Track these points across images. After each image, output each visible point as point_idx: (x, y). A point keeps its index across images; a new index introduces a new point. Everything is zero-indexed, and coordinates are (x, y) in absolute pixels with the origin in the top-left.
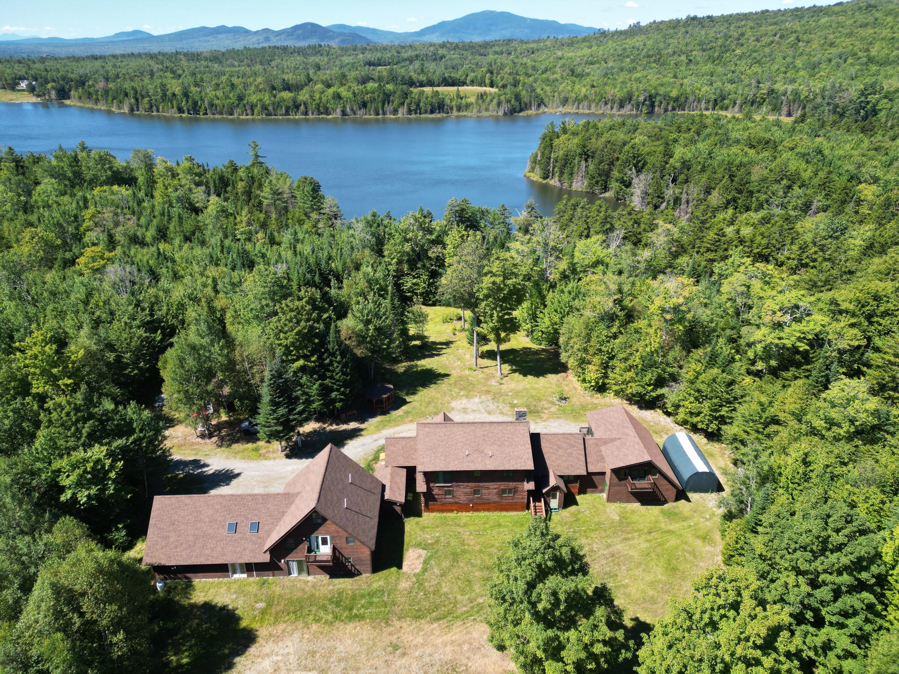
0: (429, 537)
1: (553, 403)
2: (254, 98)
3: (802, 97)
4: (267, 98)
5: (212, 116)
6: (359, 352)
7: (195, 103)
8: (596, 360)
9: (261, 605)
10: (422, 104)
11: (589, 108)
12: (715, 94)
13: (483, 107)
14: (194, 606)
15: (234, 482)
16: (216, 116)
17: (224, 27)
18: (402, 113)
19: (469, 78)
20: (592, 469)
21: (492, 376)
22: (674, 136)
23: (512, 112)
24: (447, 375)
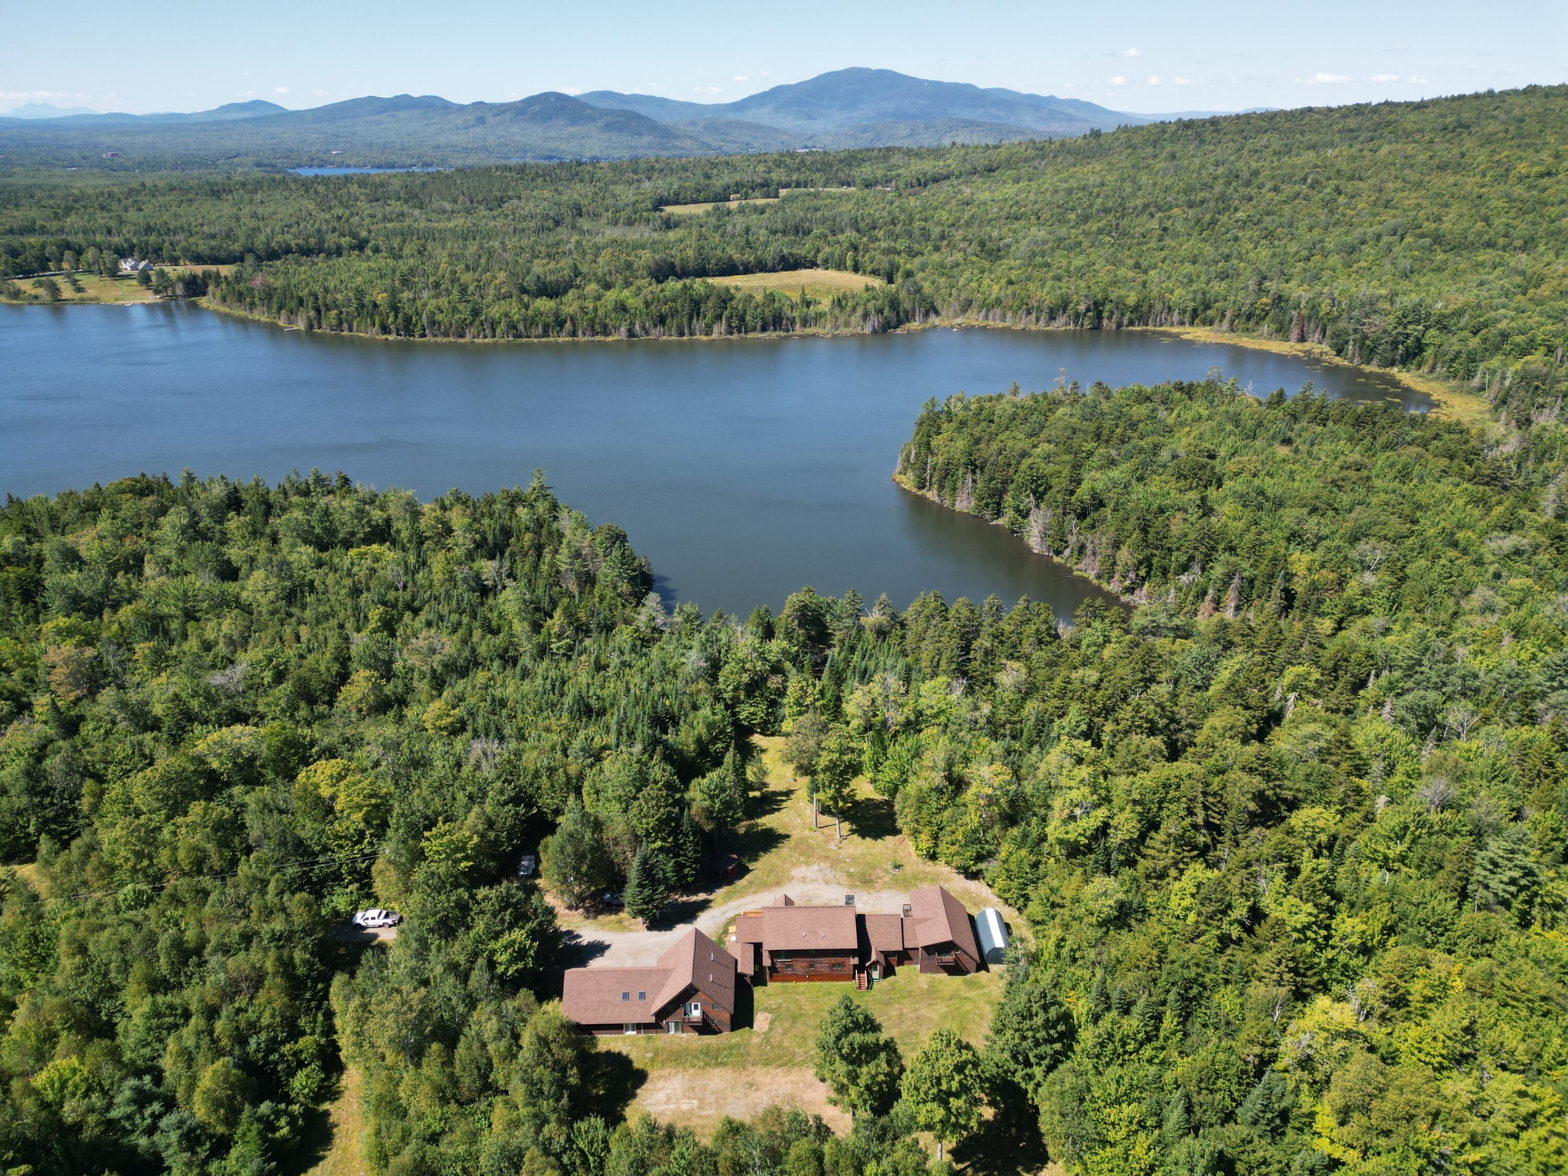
0: (773, 1003)
1: (887, 871)
2: (495, 312)
3: (1321, 314)
4: (515, 311)
5: (433, 340)
6: (709, 827)
7: (408, 320)
8: (927, 830)
9: (650, 1055)
10: (748, 318)
11: (1003, 318)
12: (1194, 300)
13: (842, 319)
14: (598, 1054)
15: (607, 953)
16: (440, 339)
17: (406, 96)
18: (718, 331)
19: (820, 256)
20: (907, 945)
21: (829, 838)
22: (1087, 446)
23: (886, 328)
24: (787, 836)
